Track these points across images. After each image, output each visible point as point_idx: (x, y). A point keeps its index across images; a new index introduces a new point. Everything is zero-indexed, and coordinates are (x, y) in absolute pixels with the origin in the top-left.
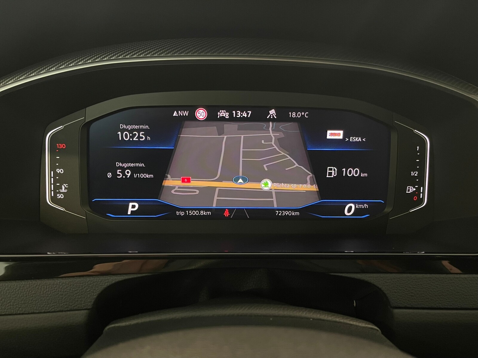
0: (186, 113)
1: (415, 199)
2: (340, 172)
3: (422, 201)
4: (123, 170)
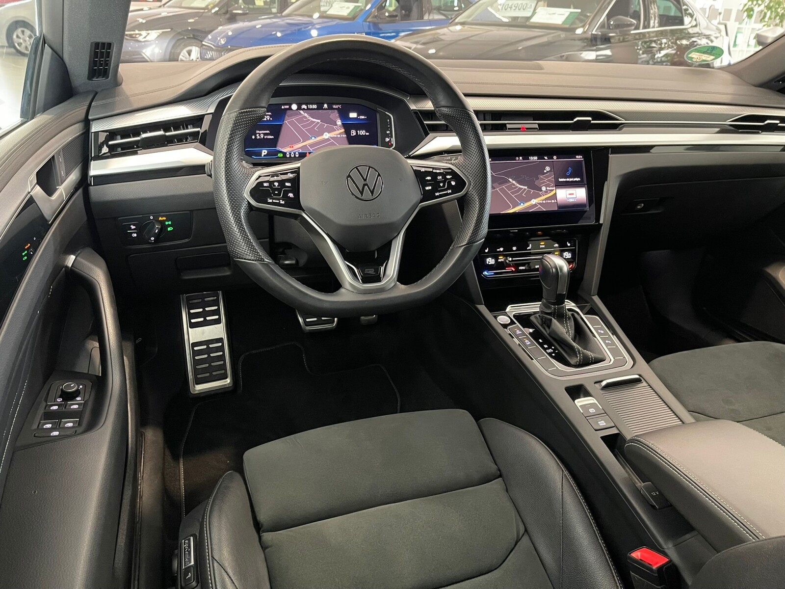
0: (288, 107)
1: (390, 144)
2: (357, 133)
3: (392, 145)
4: (260, 134)
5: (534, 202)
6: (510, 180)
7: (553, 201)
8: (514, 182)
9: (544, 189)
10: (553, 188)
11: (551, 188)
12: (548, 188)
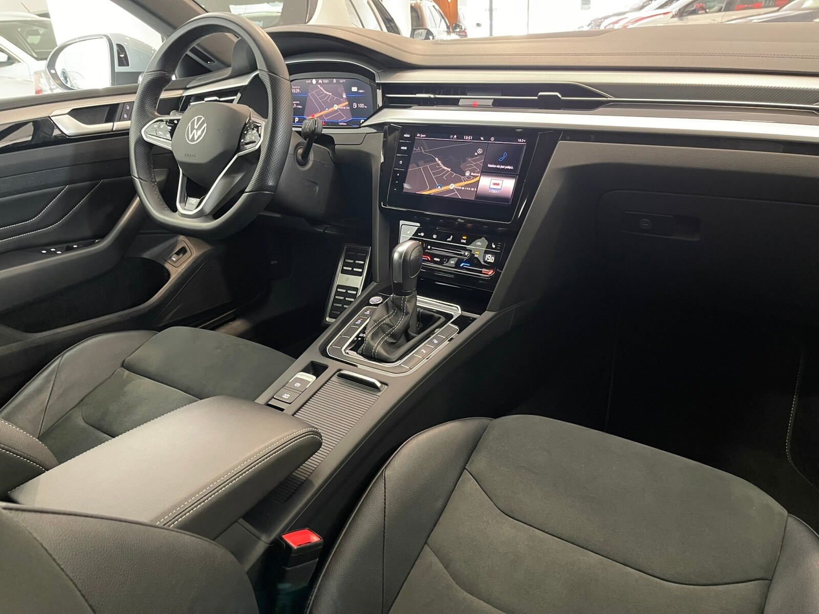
0: (310, 81)
2: (357, 105)
5: (452, 186)
6: (437, 159)
7: (473, 189)
8: (440, 162)
9: (467, 174)
10: (477, 175)
11: (476, 174)
12: (472, 174)
